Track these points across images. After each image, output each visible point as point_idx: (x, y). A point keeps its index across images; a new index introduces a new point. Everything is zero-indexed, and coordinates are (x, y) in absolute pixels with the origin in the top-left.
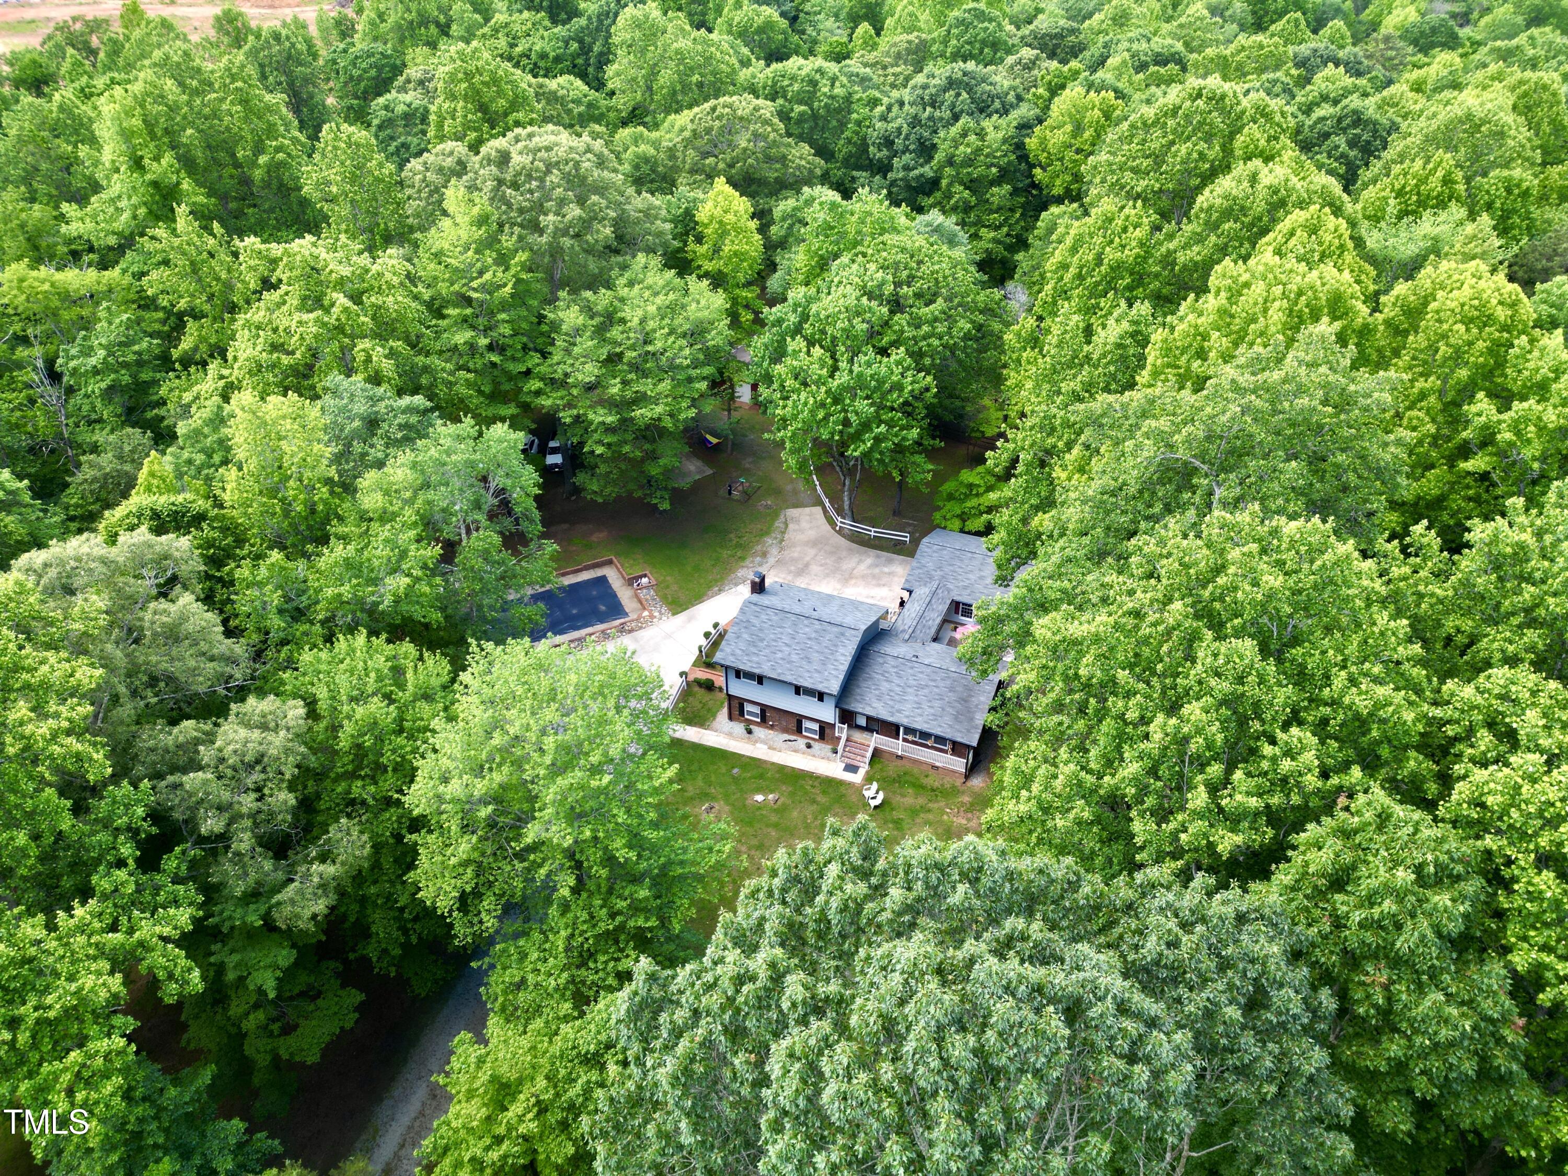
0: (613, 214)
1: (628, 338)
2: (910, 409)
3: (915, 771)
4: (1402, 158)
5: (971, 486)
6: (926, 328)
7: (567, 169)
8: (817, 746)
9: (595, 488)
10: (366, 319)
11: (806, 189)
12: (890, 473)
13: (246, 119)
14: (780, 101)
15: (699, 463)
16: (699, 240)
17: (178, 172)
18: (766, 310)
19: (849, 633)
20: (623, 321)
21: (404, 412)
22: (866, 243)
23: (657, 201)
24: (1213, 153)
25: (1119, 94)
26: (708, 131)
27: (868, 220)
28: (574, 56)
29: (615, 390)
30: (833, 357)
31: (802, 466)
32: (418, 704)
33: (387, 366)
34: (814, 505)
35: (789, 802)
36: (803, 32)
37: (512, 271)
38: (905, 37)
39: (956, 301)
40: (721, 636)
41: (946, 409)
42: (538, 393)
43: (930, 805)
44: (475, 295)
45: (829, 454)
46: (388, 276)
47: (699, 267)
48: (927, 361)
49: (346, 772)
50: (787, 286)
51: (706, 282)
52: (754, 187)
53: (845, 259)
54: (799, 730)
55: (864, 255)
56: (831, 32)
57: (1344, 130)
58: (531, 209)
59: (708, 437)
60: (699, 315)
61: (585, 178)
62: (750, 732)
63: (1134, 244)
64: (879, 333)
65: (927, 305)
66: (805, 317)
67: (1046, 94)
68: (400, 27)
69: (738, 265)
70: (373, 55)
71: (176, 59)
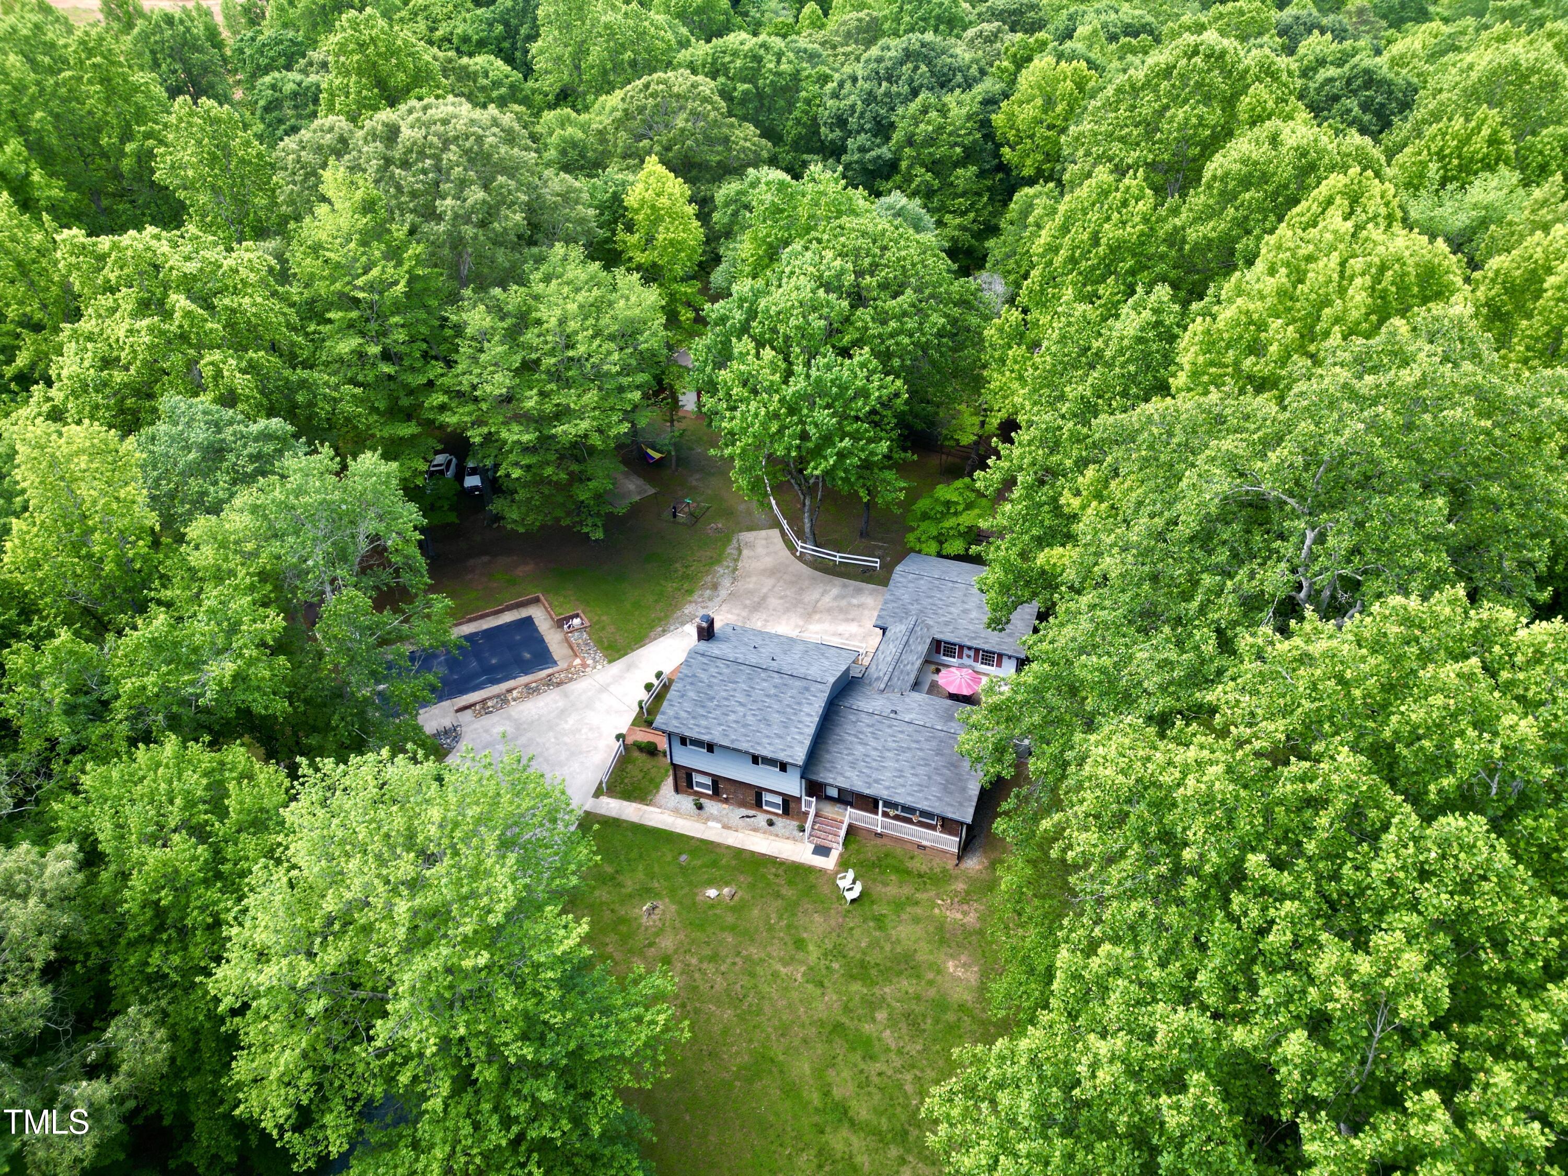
0: (524, 198)
1: (546, 343)
2: (877, 418)
3: (899, 851)
4: (1436, 117)
5: (948, 504)
6: (893, 324)
7: (468, 145)
8: (780, 822)
9: (515, 516)
10: (215, 326)
11: (751, 170)
12: (856, 492)
13: (108, 101)
14: (722, 79)
15: (640, 482)
16: (630, 228)
17: (26, 161)
18: (707, 306)
19: (814, 687)
20: (539, 322)
21: (256, 440)
22: (821, 228)
23: (580, 183)
24: (1214, 115)
25: (1092, 65)
26: (641, 110)
27: (823, 200)
28: (500, 39)
29: (530, 404)
30: (786, 359)
31: (756, 485)
32: (243, 836)
33: (242, 382)
34: (771, 527)
35: (748, 897)
36: (746, 14)
37: (406, 267)
38: (854, 15)
39: (927, 292)
40: (666, 687)
41: (916, 416)
42: (443, 408)
43: (918, 896)
44: (361, 295)
45: (786, 470)
46: (243, 272)
47: (630, 259)
48: (896, 362)
49: (142, 936)
50: (733, 279)
51: (636, 276)
52: (694, 173)
53: (797, 246)
54: (758, 804)
55: (819, 241)
56: (776, 13)
57: (1355, 92)
58: (427, 192)
59: (650, 451)
60: (629, 313)
61: (490, 155)
62: (700, 807)
63: (1137, 219)
64: (839, 331)
65: (894, 297)
66: (752, 314)
67: (1012, 68)
68: (311, 12)
69: (675, 256)
70: (281, 42)
71: (25, 32)
